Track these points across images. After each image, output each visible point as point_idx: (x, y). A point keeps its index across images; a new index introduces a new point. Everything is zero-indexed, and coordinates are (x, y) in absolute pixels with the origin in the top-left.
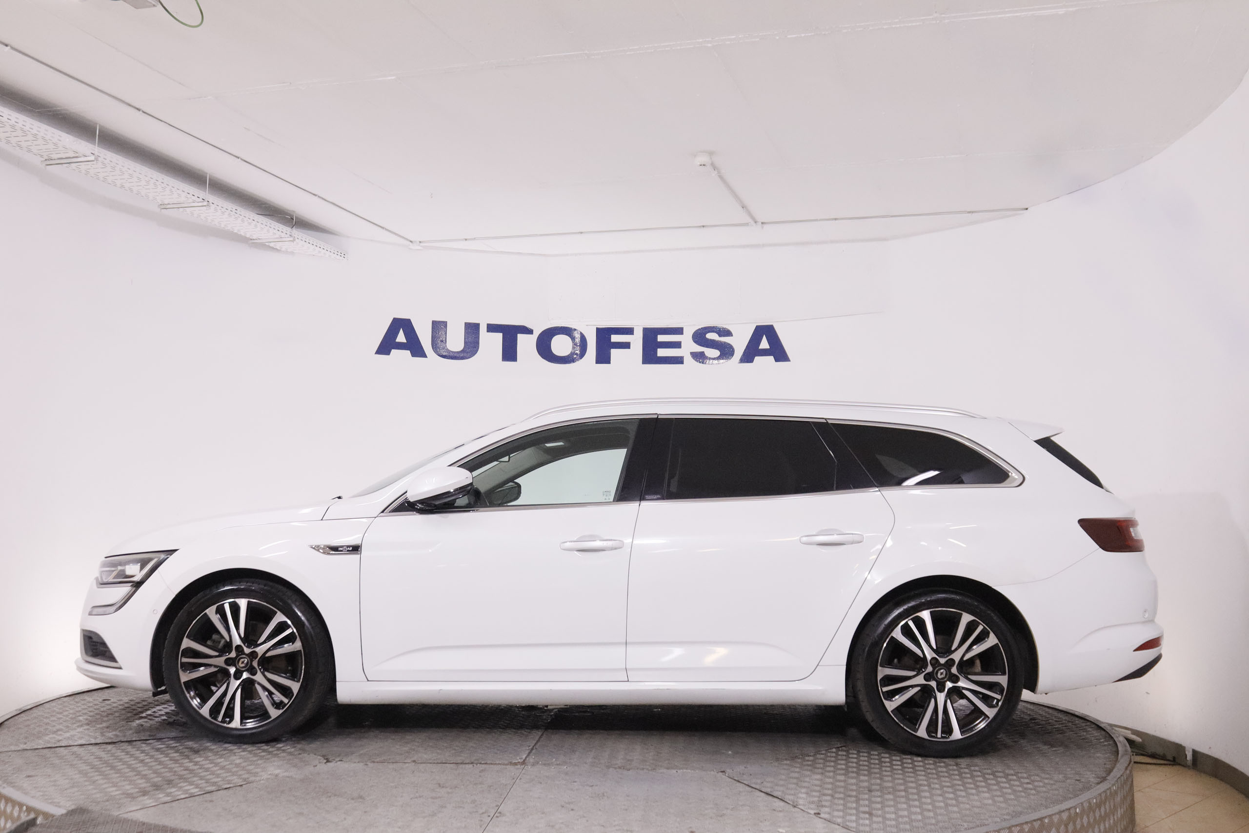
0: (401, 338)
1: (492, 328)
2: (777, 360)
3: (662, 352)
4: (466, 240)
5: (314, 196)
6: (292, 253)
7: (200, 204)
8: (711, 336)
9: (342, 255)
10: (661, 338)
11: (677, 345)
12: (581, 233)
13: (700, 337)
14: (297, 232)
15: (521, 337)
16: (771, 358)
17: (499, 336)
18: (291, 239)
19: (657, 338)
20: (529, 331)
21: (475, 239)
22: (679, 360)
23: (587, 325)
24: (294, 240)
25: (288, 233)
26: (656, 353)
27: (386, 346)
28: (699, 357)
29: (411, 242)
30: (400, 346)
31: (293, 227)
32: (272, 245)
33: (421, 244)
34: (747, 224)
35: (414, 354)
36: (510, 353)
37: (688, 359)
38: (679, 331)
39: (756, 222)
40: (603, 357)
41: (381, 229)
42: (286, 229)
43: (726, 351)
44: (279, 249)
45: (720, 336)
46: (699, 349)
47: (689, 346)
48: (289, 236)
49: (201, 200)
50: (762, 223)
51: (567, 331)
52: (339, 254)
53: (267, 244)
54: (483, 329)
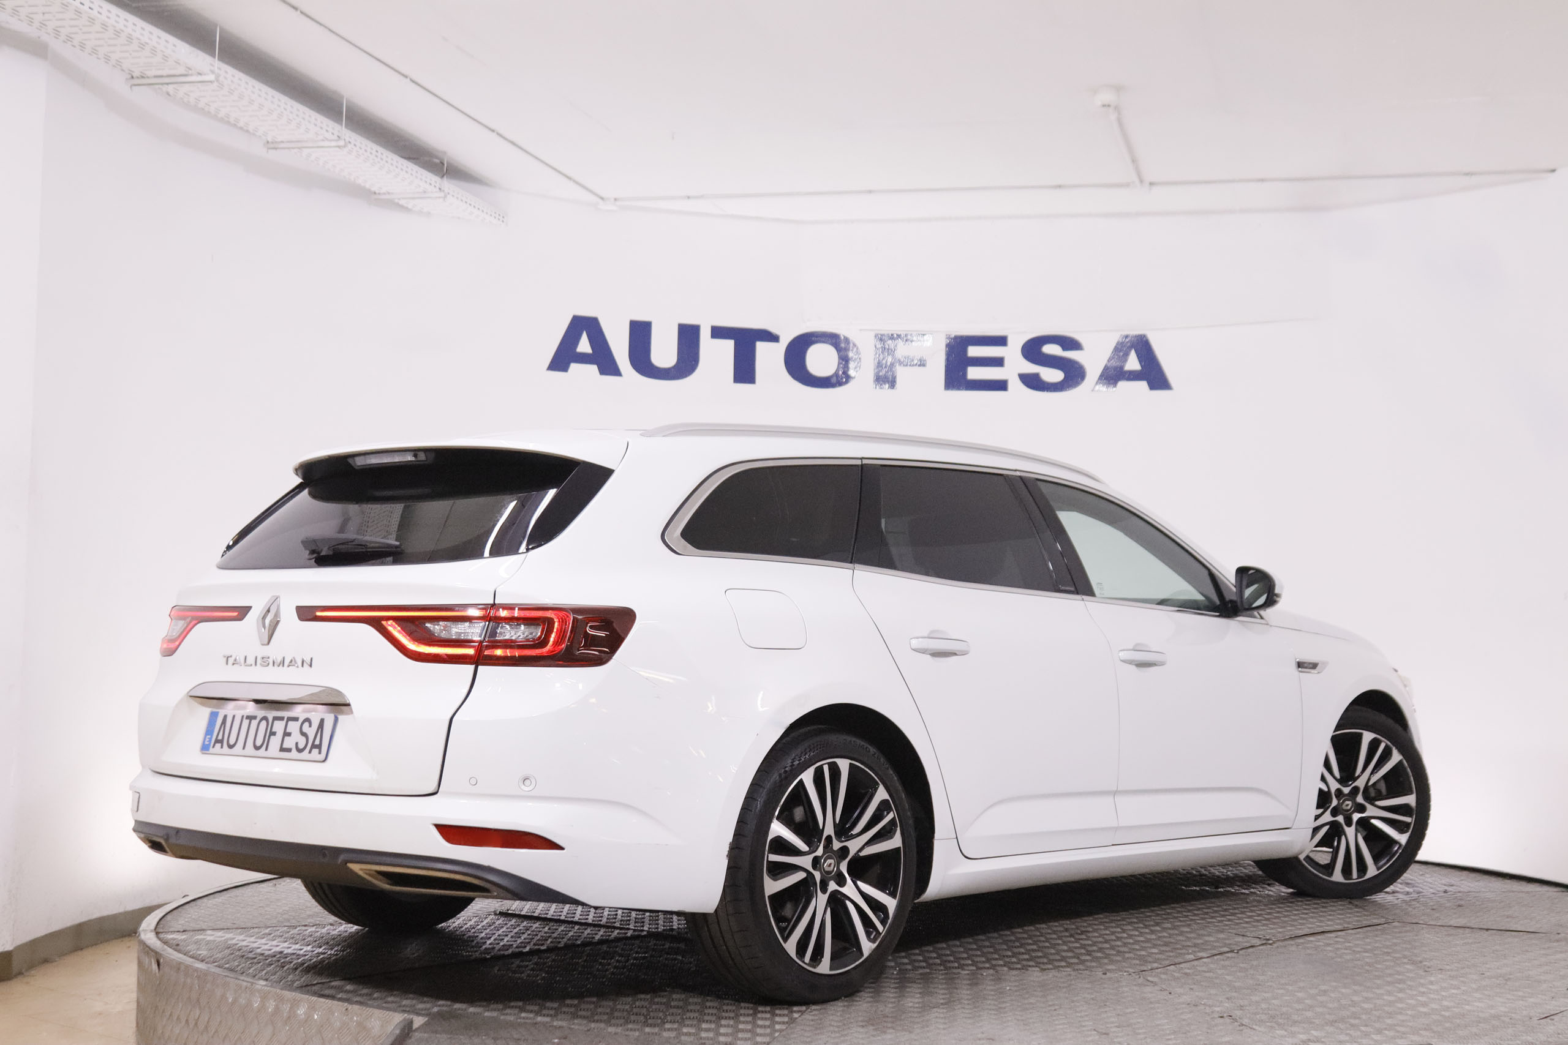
0: (584, 346)
1: (719, 332)
2: (1152, 387)
3: (974, 373)
4: (689, 198)
5: (490, 132)
6: (429, 214)
7: (333, 144)
8: (1051, 349)
9: (501, 218)
10: (973, 351)
11: (998, 362)
12: (870, 192)
13: (1033, 350)
14: (448, 184)
15: (761, 347)
16: (1143, 385)
17: (729, 345)
18: (442, 194)
19: (965, 351)
20: (773, 338)
21: (701, 197)
22: (1000, 385)
23: (861, 330)
24: (445, 197)
25: (438, 185)
26: (965, 374)
27: (563, 359)
28: (1032, 382)
29: (602, 198)
30: (583, 359)
31: (443, 176)
32: (402, 202)
33: (618, 203)
34: (1127, 185)
35: (603, 371)
36: (744, 371)
37: (1015, 384)
38: (1001, 341)
39: (1141, 181)
40: (885, 379)
41: (565, 179)
42: (434, 179)
43: (1074, 374)
44: (410, 207)
45: (1065, 348)
46: (1031, 368)
47: (1016, 364)
48: (438, 190)
49: (335, 137)
50: (1151, 184)
51: (833, 339)
52: (497, 216)
53: (396, 201)
54: (705, 334)
